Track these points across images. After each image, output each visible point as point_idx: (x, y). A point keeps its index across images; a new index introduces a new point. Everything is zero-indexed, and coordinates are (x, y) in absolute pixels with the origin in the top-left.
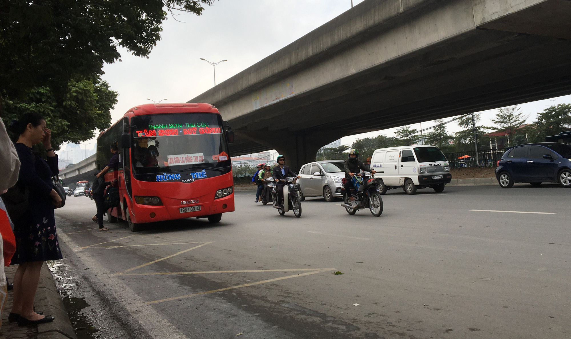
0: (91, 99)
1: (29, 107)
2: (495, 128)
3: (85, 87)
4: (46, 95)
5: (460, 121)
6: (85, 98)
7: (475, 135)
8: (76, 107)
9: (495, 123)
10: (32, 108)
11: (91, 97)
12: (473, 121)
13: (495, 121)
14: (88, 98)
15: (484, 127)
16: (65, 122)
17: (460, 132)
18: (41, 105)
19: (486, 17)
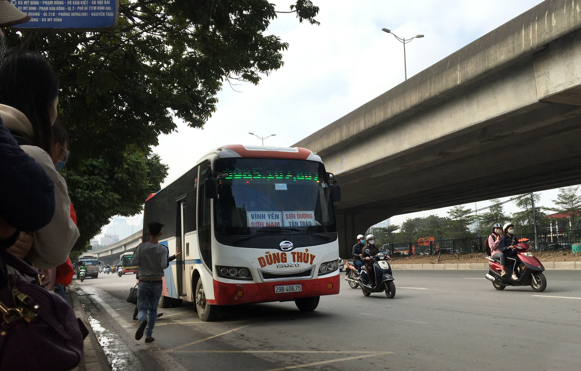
0: (142, 172)
1: (82, 180)
2: (556, 209)
3: (137, 159)
4: (99, 168)
5: (518, 201)
6: (136, 172)
7: (534, 217)
8: (127, 180)
9: (556, 204)
10: (84, 180)
11: (142, 170)
12: (532, 202)
13: (556, 201)
14: (139, 171)
15: (544, 208)
16: (116, 196)
17: (519, 213)
18: (93, 178)
19: (550, 90)
